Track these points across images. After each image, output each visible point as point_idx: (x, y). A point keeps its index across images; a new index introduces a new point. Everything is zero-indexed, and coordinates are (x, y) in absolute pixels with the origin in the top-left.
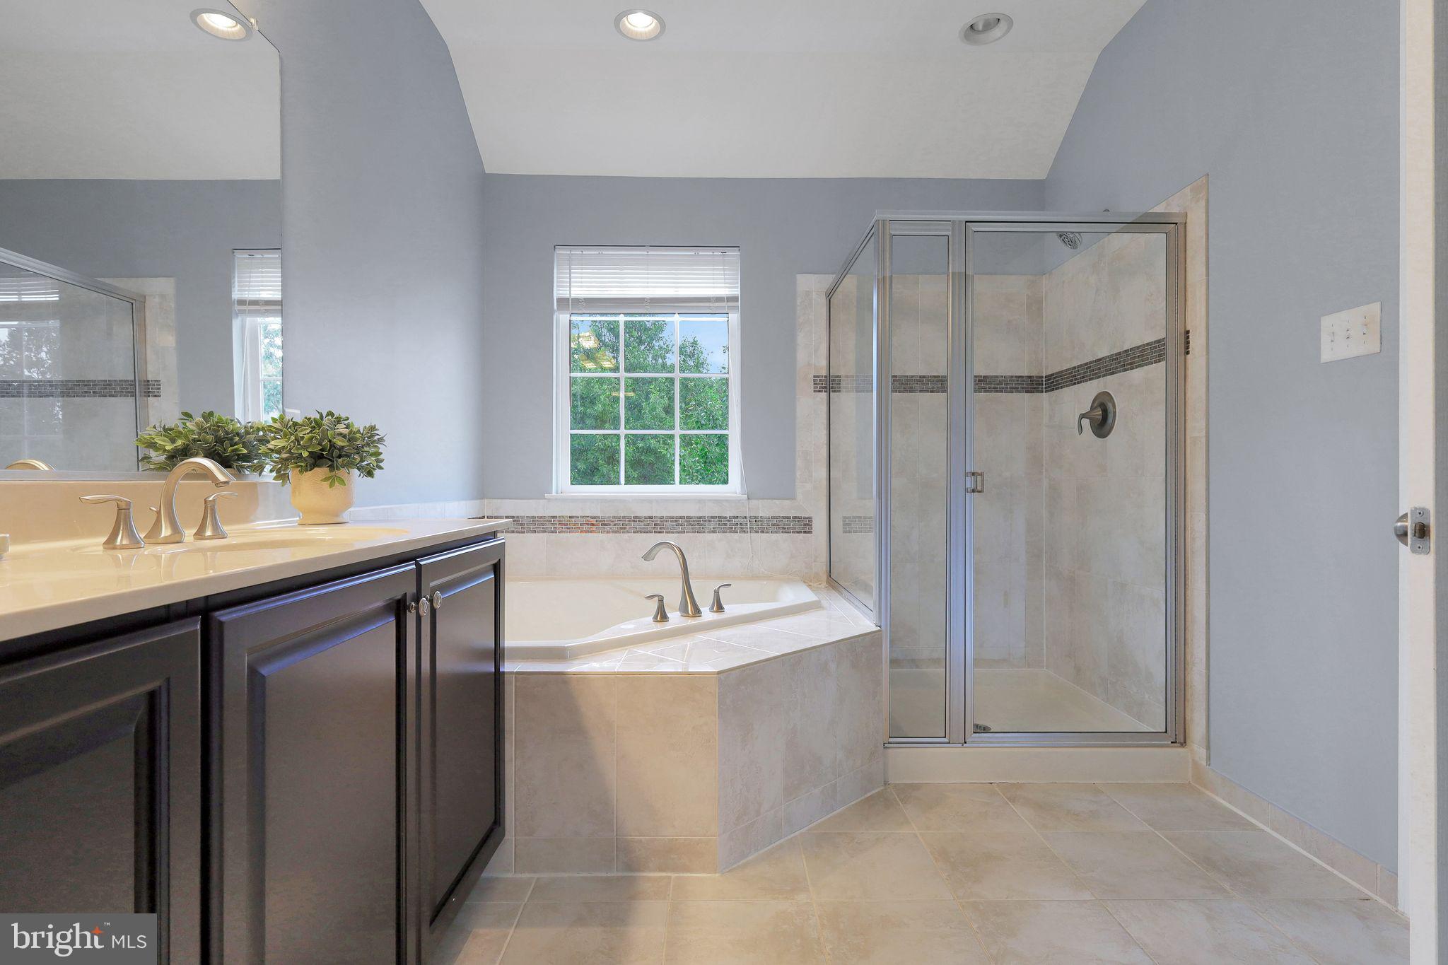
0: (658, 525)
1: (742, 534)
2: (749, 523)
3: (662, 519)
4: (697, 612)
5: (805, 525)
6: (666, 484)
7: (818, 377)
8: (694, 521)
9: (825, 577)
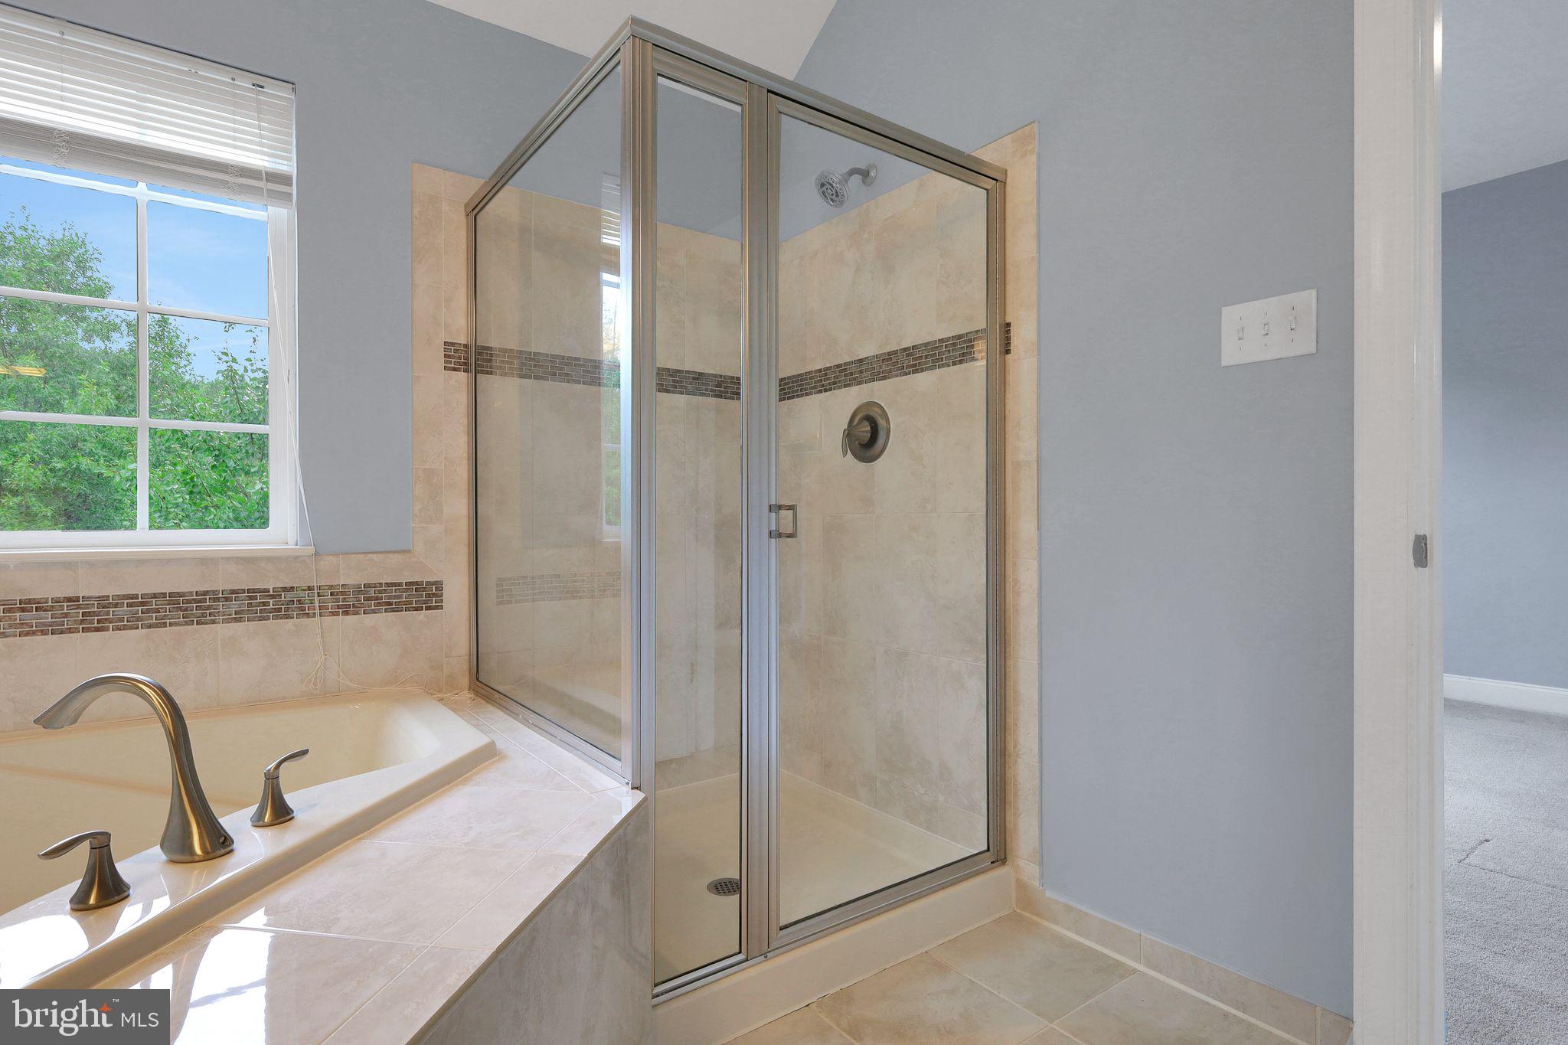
0: (94, 614)
1: (305, 621)
2: (316, 599)
3: (104, 602)
4: (220, 843)
5: (428, 595)
6: (115, 528)
7: (453, 344)
8: (188, 602)
9: (465, 681)
